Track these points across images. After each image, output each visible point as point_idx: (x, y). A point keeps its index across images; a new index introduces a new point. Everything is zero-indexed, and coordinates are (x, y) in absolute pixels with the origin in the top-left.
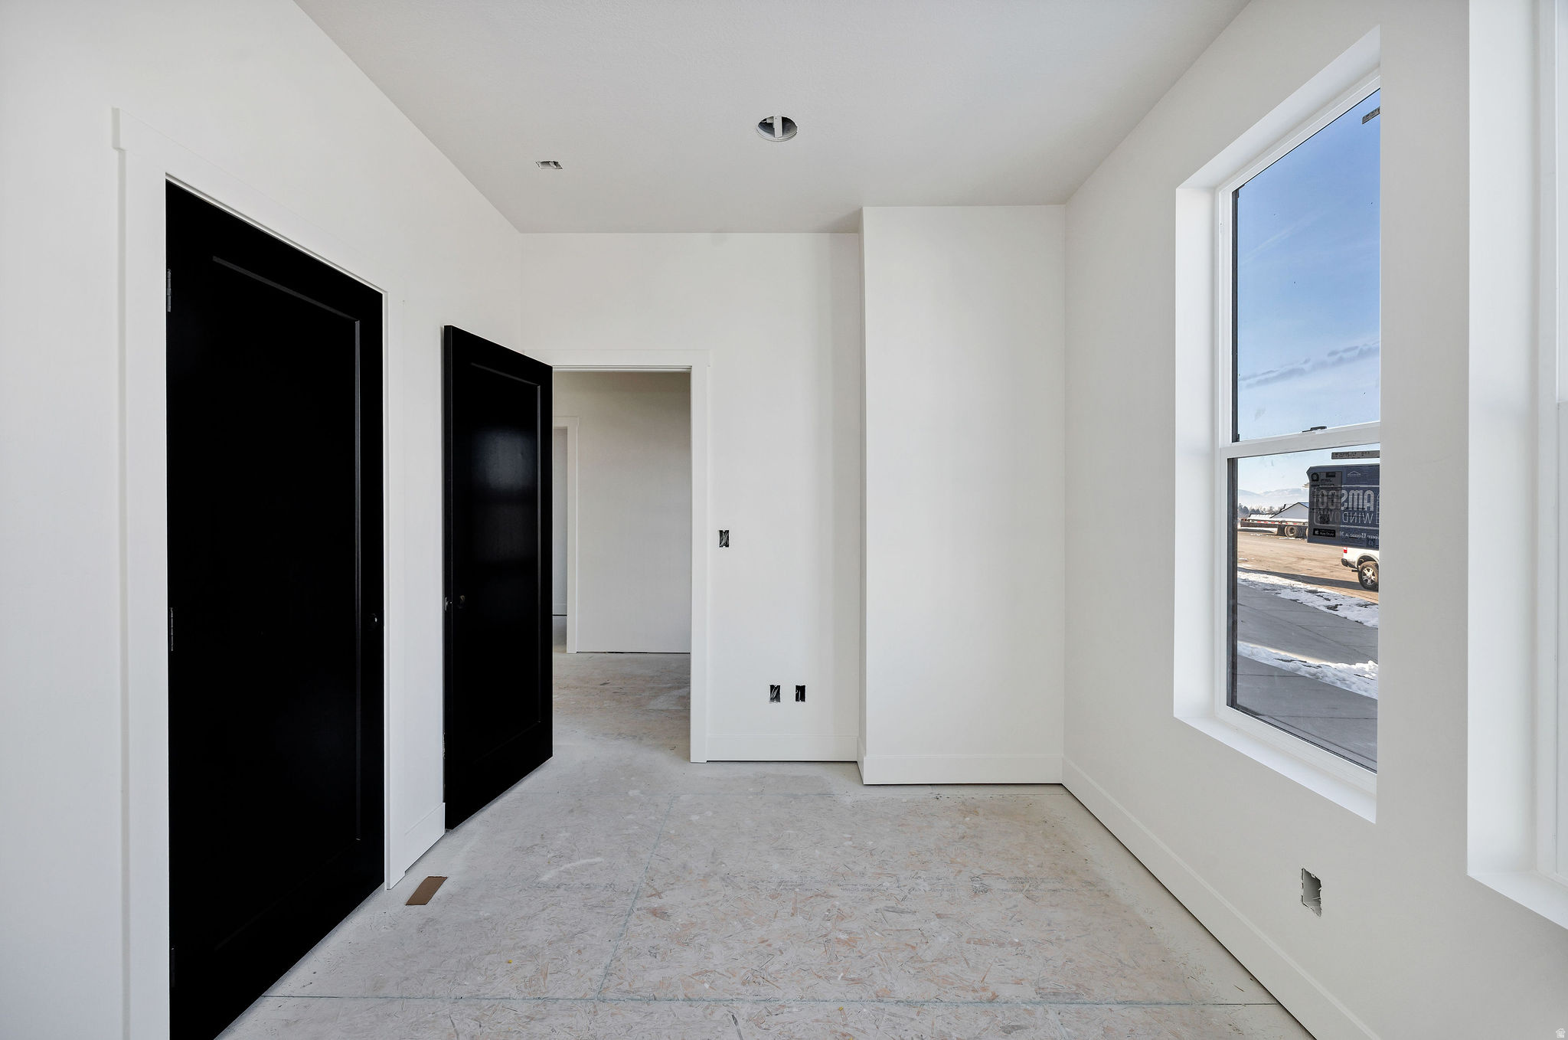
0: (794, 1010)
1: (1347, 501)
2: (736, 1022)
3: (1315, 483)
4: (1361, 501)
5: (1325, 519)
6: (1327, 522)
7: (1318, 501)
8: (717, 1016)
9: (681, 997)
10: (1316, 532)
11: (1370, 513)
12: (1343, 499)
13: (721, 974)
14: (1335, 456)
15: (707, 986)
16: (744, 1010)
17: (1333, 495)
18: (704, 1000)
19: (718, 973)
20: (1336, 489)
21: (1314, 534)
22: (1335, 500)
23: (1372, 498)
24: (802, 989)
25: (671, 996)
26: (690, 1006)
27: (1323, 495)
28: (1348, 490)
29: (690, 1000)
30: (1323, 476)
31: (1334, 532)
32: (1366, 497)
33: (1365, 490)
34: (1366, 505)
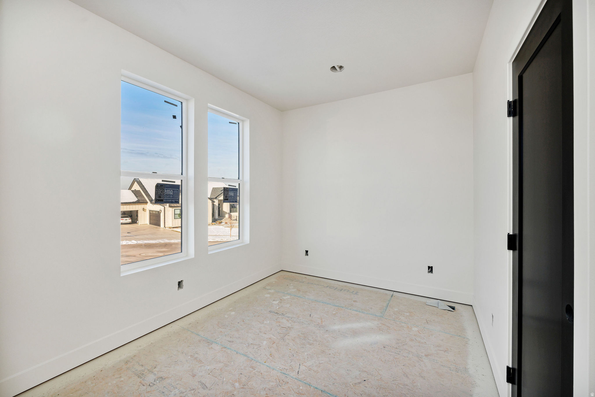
0: (278, 368)
1: (166, 192)
2: (298, 372)
3: (157, 187)
4: (170, 192)
5: (160, 197)
6: (161, 198)
7: (158, 192)
8: (303, 376)
9: (312, 388)
10: (157, 200)
11: (172, 195)
12: (165, 192)
13: (293, 390)
14: (163, 181)
15: (301, 388)
16: (293, 374)
17: (162, 191)
18: (305, 383)
19: (294, 391)
20: (163, 189)
21: (157, 201)
22: (163, 192)
23: (172, 192)
24: (271, 372)
25: (316, 390)
26: (310, 383)
27: (159, 191)
28: (166, 190)
29: (309, 385)
30: (159, 186)
31: (163, 200)
32: (171, 191)
33: (170, 190)
34: (171, 193)
